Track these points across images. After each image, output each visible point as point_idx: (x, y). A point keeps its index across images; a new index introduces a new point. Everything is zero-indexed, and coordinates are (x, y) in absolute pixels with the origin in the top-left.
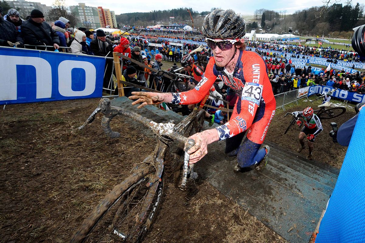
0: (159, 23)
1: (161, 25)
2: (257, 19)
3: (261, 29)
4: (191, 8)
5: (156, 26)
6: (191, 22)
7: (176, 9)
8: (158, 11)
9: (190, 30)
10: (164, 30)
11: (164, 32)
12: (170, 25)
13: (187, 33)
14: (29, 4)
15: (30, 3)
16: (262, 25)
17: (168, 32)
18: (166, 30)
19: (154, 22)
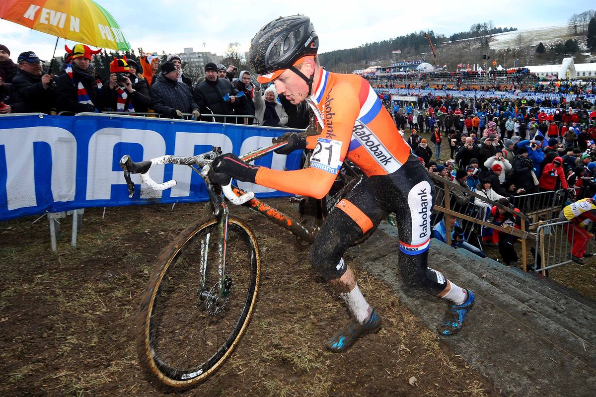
0: (373, 63)
1: (376, 67)
2: (576, 34)
3: (586, 54)
4: (432, 31)
5: (368, 70)
6: (431, 56)
7: (404, 37)
8: (372, 44)
9: (430, 71)
10: (382, 74)
11: (382, 77)
12: (393, 65)
13: (424, 77)
14: (197, 56)
15: (199, 53)
16: (588, 46)
17: (389, 78)
18: (386, 74)
19: (364, 62)
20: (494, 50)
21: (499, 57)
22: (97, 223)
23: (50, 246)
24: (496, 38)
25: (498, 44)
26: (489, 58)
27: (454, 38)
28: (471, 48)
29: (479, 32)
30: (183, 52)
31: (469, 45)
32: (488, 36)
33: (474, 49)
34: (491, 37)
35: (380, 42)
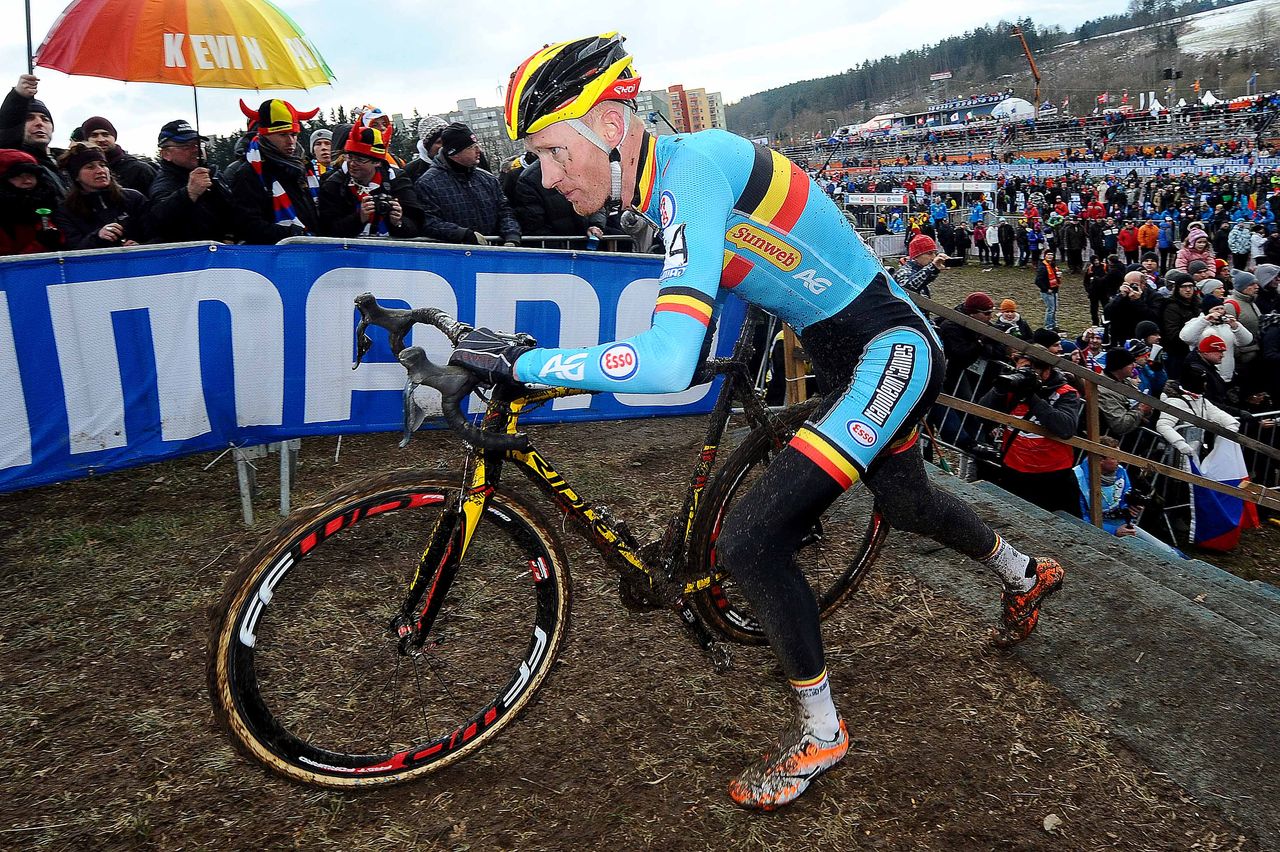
0: (882, 107)
1: (891, 116)
4: (1028, 20)
5: (872, 124)
6: (1026, 80)
7: (957, 39)
8: (879, 61)
9: (1026, 117)
10: (906, 132)
11: (906, 139)
12: (932, 109)
13: (1012, 131)
14: (485, 115)
15: (488, 110)
17: (924, 140)
18: (916, 132)
19: (862, 107)
20: (1192, 56)
21: (1207, 71)
22: (322, 471)
23: (240, 516)
24: (1196, 24)
25: (1203, 39)
26: (1179, 75)
27: (1086, 32)
28: (1131, 54)
29: (1151, 12)
30: (455, 109)
31: (1126, 47)
32: (1175, 20)
33: (1139, 55)
34: (1183, 22)
35: (898, 56)
